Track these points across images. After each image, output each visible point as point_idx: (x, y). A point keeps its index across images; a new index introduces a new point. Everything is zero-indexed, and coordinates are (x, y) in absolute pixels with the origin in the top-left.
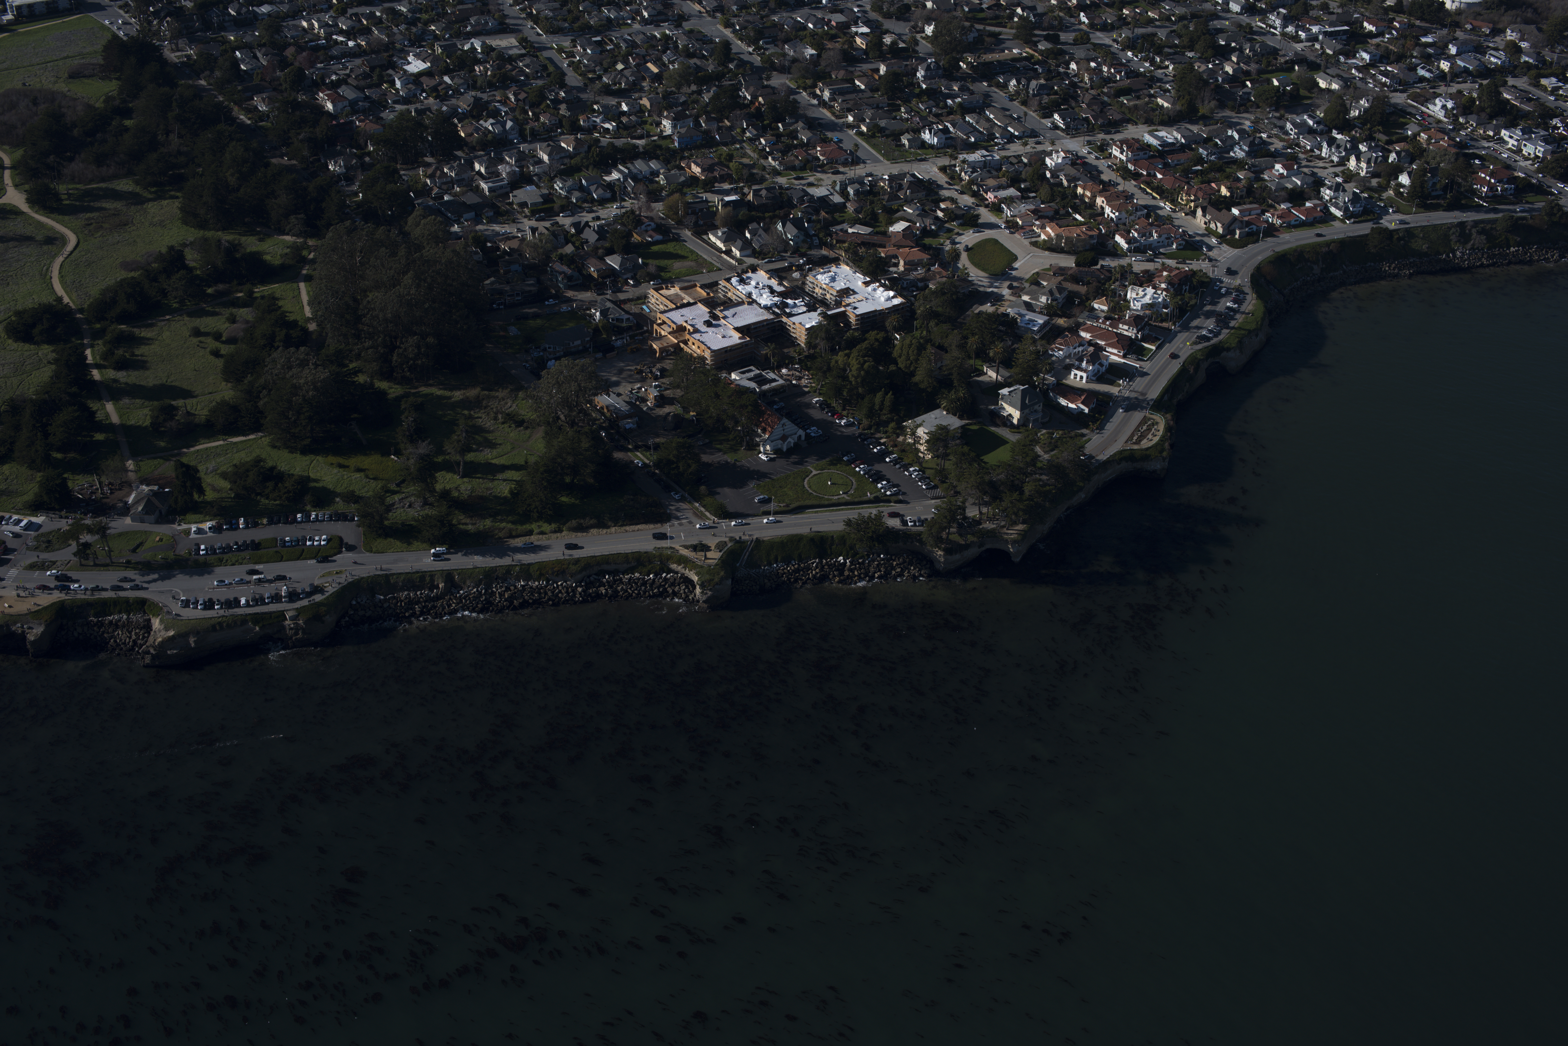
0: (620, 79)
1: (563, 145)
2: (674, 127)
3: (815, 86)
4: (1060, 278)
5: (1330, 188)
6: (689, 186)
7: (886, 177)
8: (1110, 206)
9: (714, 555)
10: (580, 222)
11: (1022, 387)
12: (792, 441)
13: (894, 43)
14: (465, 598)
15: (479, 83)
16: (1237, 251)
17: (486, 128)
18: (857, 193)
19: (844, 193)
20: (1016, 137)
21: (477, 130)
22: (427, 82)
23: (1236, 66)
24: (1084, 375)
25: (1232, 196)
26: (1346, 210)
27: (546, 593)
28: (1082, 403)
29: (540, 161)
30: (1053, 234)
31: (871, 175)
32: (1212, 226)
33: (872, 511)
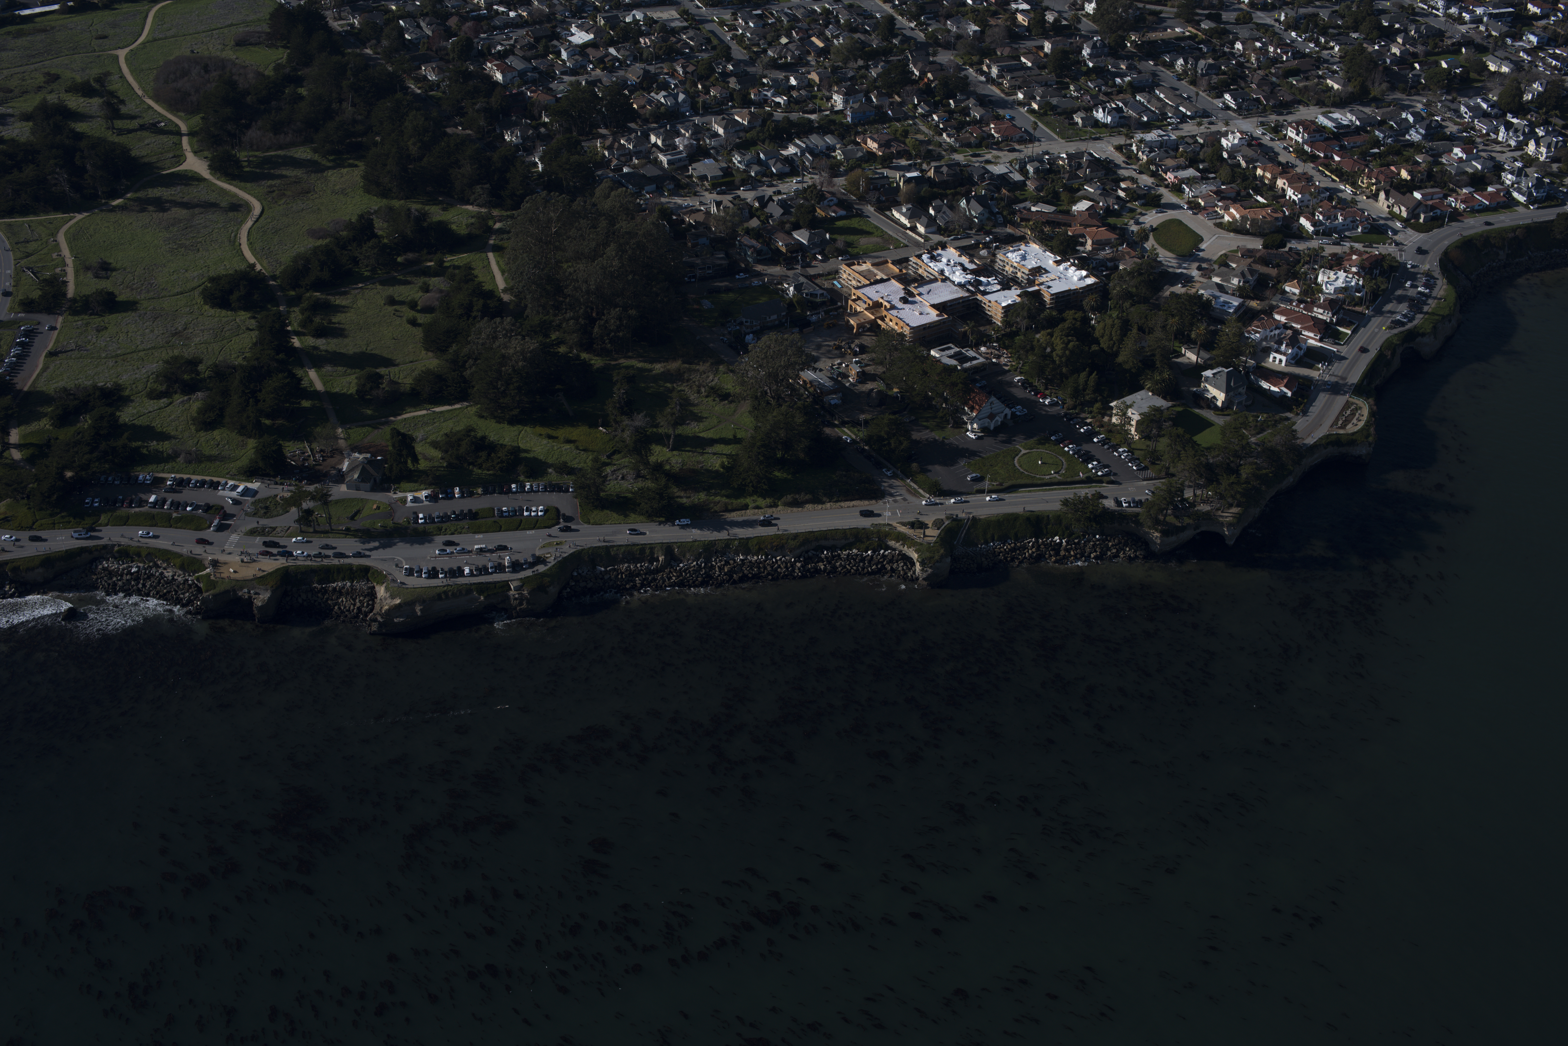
0: (786, 53)
1: (736, 118)
2: (846, 102)
3: (982, 63)
4: (1249, 260)
5: (1512, 173)
6: (867, 162)
7: (1064, 156)
8: (1292, 188)
9: (933, 533)
10: (764, 197)
11: (1226, 370)
12: (1000, 420)
13: (1056, 20)
14: (685, 571)
15: (645, 55)
16: (1422, 235)
17: (659, 101)
18: (1037, 171)
19: (1023, 171)
20: (1189, 117)
21: (650, 102)
22: (593, 54)
23: (1403, 48)
24: (1284, 358)
25: (1412, 180)
26: (1529, 195)
27: (765, 568)
28: (1286, 386)
29: (716, 135)
30: (1238, 216)
31: (1047, 153)
32: (1396, 209)
33: (1085, 491)
